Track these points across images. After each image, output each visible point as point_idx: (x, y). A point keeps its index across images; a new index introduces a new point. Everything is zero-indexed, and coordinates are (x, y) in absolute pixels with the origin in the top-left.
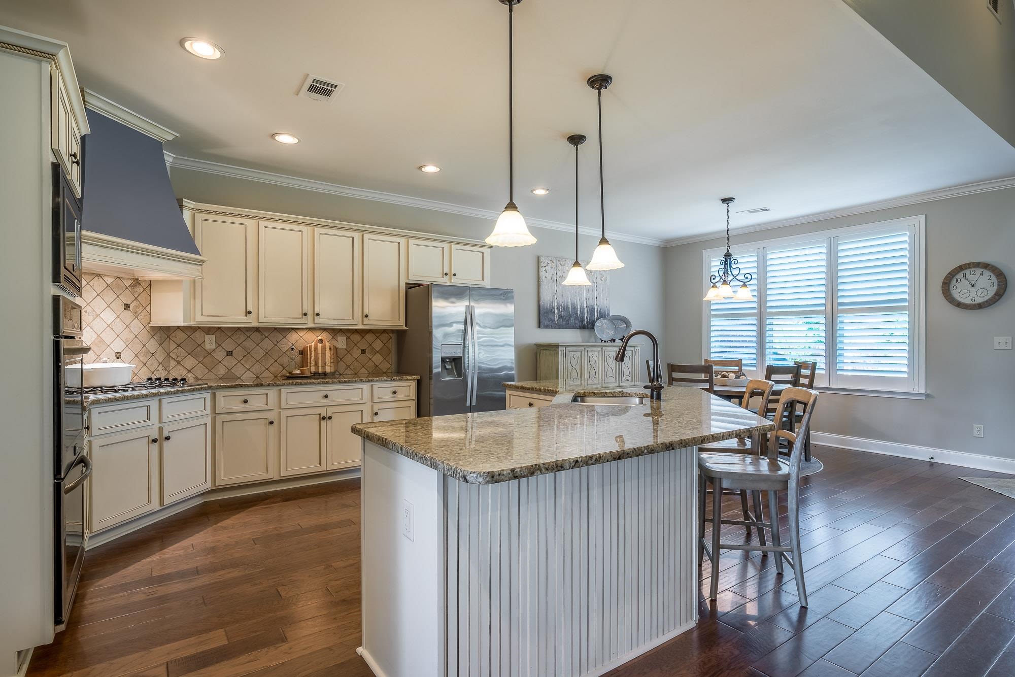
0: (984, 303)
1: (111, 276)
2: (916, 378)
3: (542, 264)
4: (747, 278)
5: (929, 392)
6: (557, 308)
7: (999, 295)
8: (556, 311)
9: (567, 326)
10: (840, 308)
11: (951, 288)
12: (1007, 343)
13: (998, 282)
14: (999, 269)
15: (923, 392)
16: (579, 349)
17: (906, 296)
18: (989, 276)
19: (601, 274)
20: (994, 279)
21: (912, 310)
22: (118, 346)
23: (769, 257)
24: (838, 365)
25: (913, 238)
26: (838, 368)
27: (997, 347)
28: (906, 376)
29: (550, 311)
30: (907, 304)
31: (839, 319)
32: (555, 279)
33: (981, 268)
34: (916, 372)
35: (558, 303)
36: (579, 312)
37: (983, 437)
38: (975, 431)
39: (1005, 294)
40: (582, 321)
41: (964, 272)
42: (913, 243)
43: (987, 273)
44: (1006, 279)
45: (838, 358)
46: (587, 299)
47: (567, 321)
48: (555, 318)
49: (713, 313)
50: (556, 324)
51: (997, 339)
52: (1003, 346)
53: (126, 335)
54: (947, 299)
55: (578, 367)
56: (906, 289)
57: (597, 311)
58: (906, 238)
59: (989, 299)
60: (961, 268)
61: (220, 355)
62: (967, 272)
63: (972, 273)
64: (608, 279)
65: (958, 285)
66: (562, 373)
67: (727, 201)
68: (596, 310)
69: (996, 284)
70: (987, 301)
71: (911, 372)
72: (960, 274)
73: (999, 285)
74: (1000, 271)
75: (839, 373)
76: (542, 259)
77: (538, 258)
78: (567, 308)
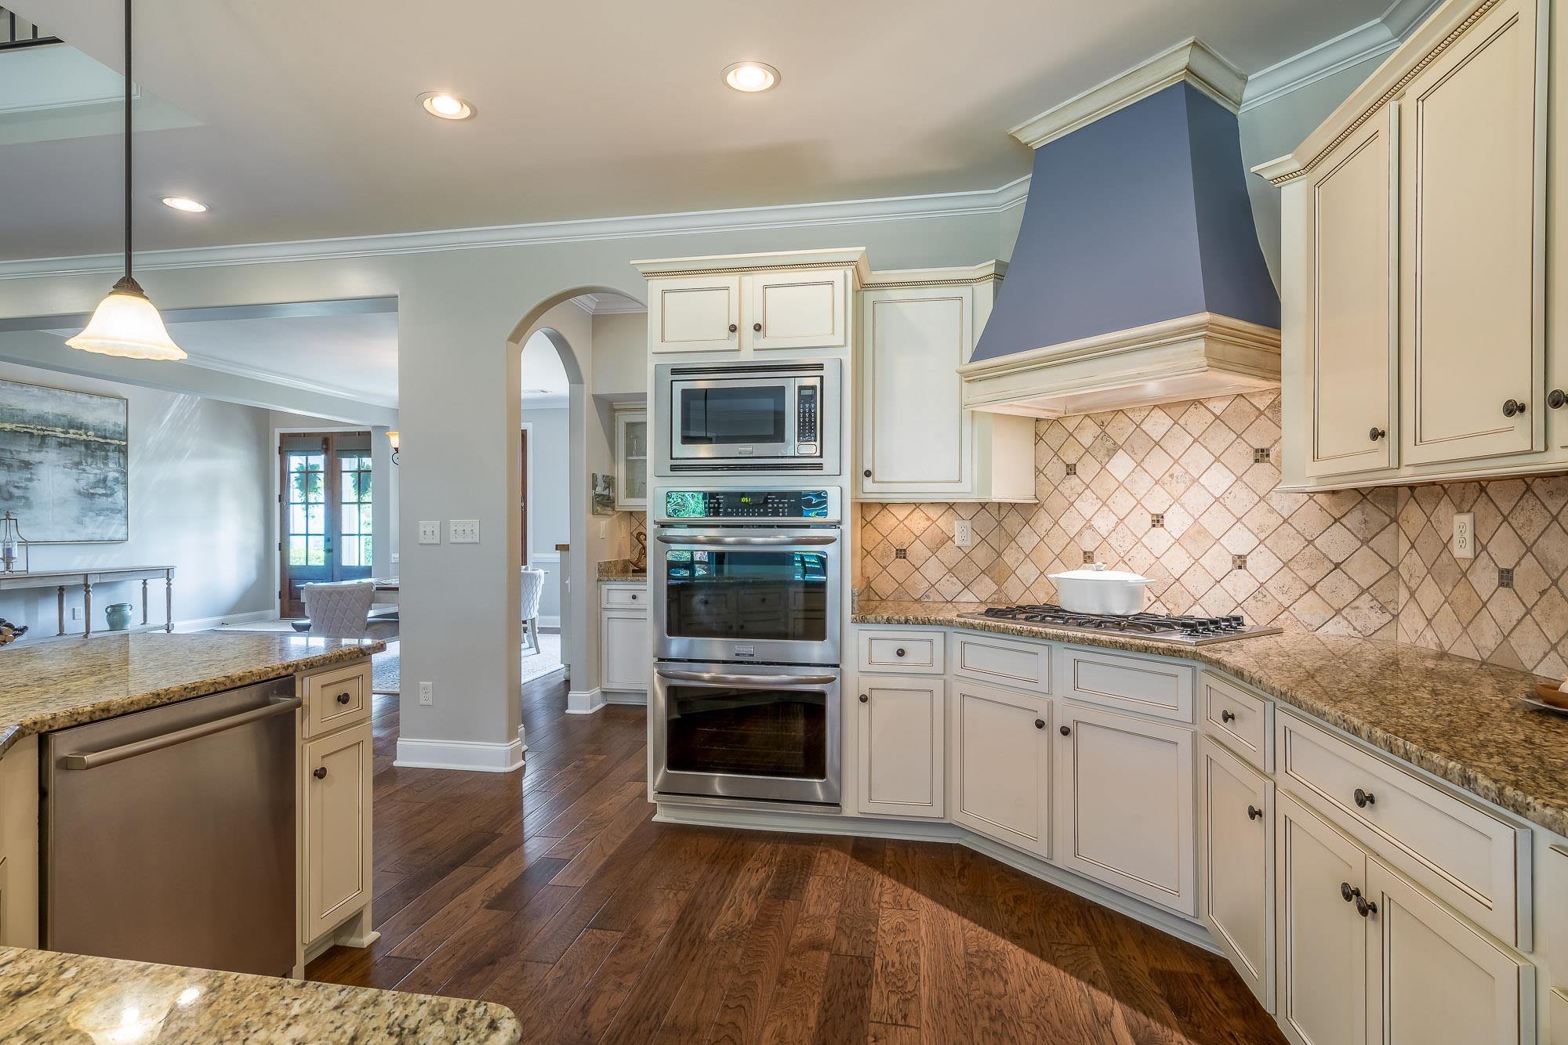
1: (1223, 397)
22: (1240, 541)
53: (1259, 517)
61: (1485, 580)
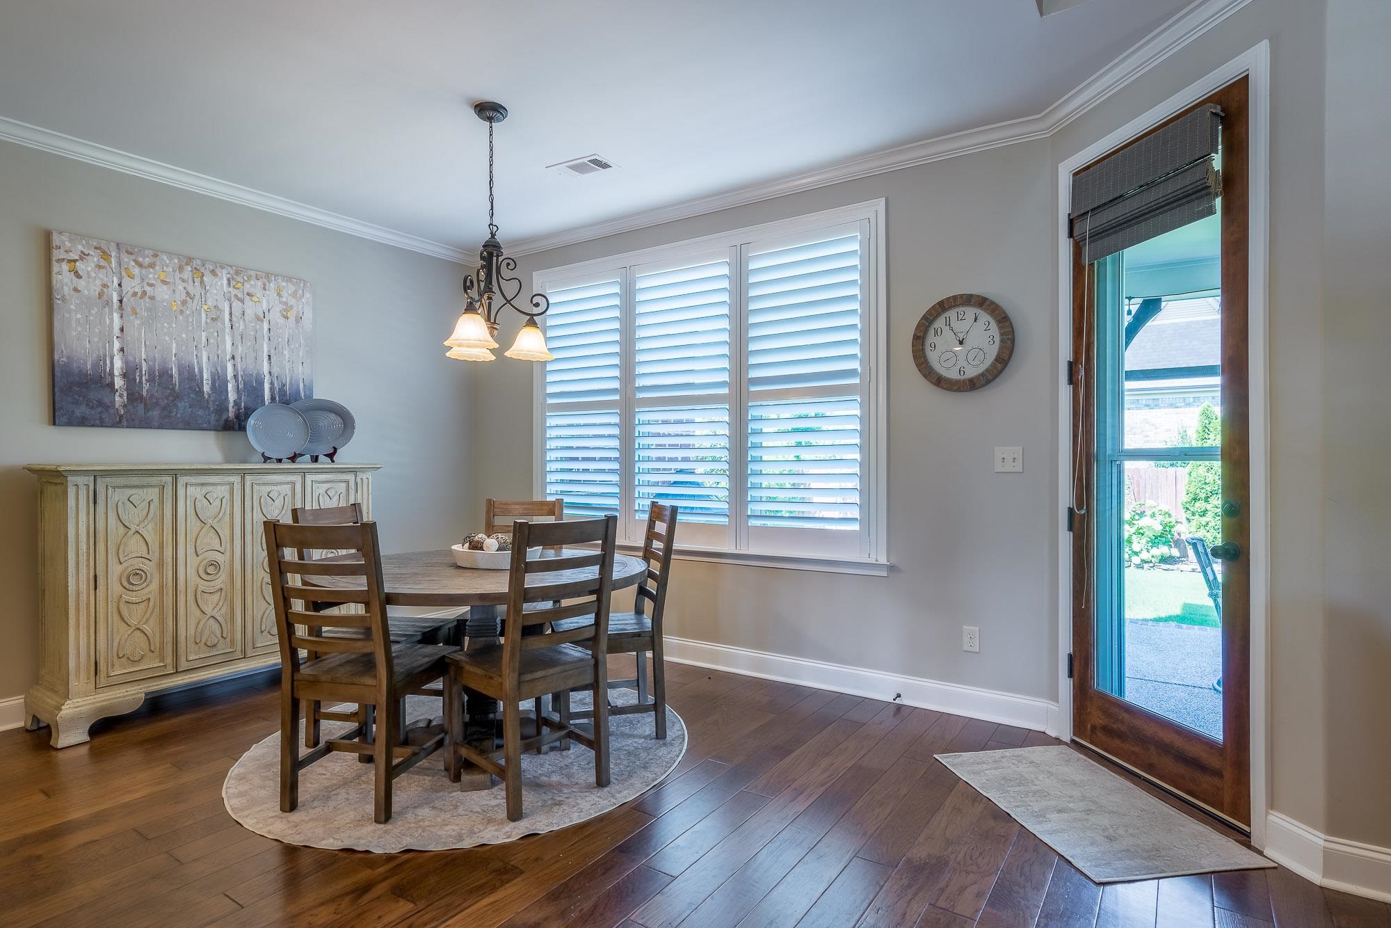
0: (978, 377)
2: (873, 530)
3: (57, 254)
4: (537, 305)
5: (894, 561)
6: (124, 375)
7: (1003, 361)
8: (119, 383)
9: (168, 422)
10: (753, 389)
11: (928, 348)
12: (1014, 459)
13: (1002, 334)
14: (1002, 309)
15: (883, 560)
16: (154, 480)
17: (855, 365)
18: (987, 323)
19: (286, 303)
20: (994, 329)
21: (865, 391)
23: (640, 285)
24: (750, 506)
25: (866, 244)
26: (749, 513)
27: (999, 467)
28: (855, 527)
29: (99, 381)
30: (857, 381)
31: (753, 413)
32: (115, 298)
33: (974, 306)
34: (873, 518)
35: (126, 363)
36: (206, 388)
37: (978, 650)
38: (966, 639)
39: (1011, 359)
40: (222, 408)
41: (947, 314)
42: (866, 257)
43: (985, 317)
44: (1013, 328)
45: (750, 493)
46: (238, 359)
47: (164, 409)
48: (117, 398)
49: (550, 401)
50: (121, 416)
51: (999, 452)
52: (1009, 467)
54: (919, 370)
55: (150, 527)
56: (855, 350)
57: (272, 389)
58: (855, 246)
59: (987, 370)
60: (943, 307)
62: (952, 314)
63: (960, 317)
64: (308, 316)
65: (937, 340)
66: (83, 547)
67: (489, 111)
68: (267, 386)
69: (997, 339)
70: (983, 374)
71: (865, 520)
72: (940, 318)
73: (1002, 341)
74: (1005, 313)
75: (752, 522)
76: (56, 239)
77: (48, 236)
78: (161, 376)
